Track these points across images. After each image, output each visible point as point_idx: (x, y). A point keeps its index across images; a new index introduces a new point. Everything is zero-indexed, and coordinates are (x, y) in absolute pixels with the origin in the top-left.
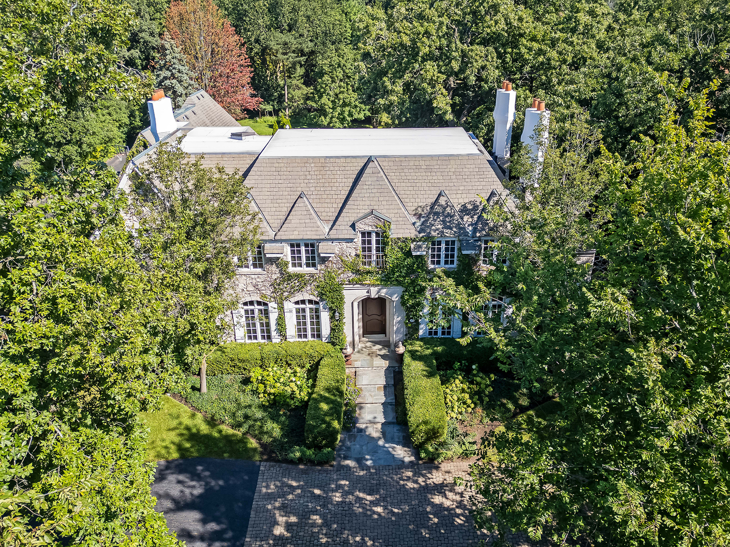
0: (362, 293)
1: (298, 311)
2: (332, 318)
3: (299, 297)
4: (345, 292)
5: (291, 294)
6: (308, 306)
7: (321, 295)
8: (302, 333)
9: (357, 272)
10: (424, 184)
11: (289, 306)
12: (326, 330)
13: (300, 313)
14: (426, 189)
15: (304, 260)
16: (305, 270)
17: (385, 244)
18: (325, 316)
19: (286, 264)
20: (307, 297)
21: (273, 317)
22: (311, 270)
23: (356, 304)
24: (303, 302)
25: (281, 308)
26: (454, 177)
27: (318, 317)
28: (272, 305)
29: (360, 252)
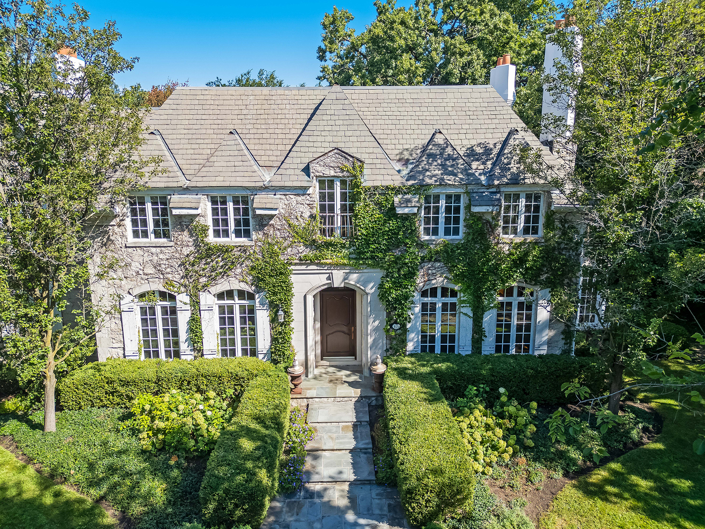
0: (319, 280)
1: (222, 309)
2: (274, 320)
3: (223, 286)
4: (293, 278)
5: (213, 279)
6: (237, 303)
7: (258, 282)
9: (312, 244)
10: (412, 122)
11: (207, 299)
12: (264, 342)
14: (415, 127)
15: (232, 226)
16: (233, 240)
18: (263, 317)
19: (205, 230)
20: (235, 284)
21: (183, 318)
22: (243, 241)
23: (310, 299)
24: (230, 294)
25: (195, 303)
26: (454, 113)
27: (253, 320)
28: (183, 298)
29: (316, 211)
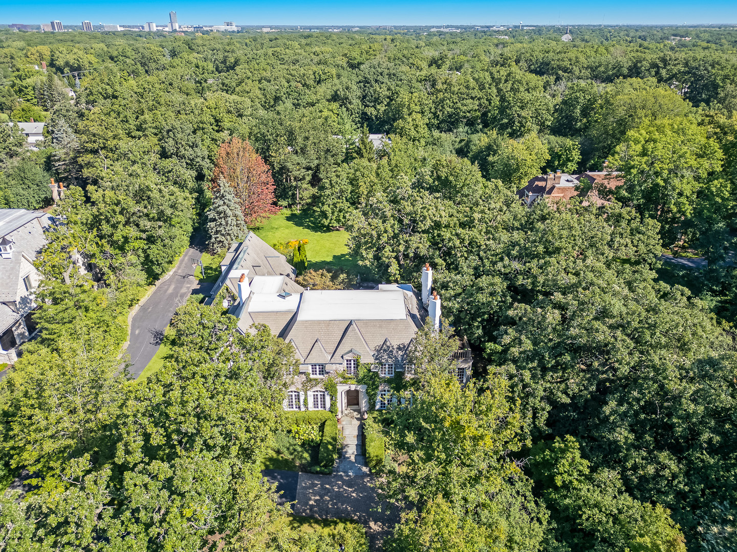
0: (346, 388)
1: (314, 395)
2: (331, 399)
3: (315, 389)
4: (338, 387)
5: (311, 388)
6: (319, 393)
7: (326, 388)
8: (316, 405)
9: (344, 378)
10: (378, 335)
11: (310, 393)
12: (328, 405)
13: (315, 397)
14: (379, 337)
15: (318, 372)
16: (318, 376)
17: (358, 365)
18: (328, 398)
19: (309, 374)
20: (319, 389)
21: (302, 398)
22: (322, 376)
23: (343, 393)
24: (317, 391)
25: (306, 395)
26: (393, 331)
27: (324, 398)
28: (302, 393)
29: (346, 369)
